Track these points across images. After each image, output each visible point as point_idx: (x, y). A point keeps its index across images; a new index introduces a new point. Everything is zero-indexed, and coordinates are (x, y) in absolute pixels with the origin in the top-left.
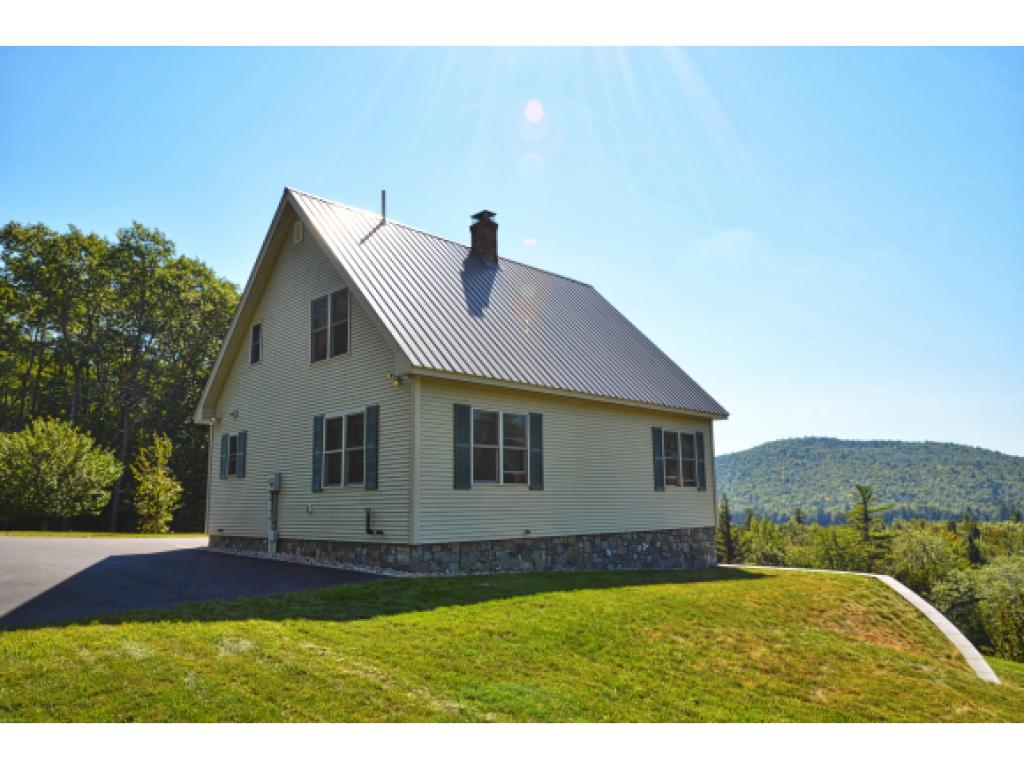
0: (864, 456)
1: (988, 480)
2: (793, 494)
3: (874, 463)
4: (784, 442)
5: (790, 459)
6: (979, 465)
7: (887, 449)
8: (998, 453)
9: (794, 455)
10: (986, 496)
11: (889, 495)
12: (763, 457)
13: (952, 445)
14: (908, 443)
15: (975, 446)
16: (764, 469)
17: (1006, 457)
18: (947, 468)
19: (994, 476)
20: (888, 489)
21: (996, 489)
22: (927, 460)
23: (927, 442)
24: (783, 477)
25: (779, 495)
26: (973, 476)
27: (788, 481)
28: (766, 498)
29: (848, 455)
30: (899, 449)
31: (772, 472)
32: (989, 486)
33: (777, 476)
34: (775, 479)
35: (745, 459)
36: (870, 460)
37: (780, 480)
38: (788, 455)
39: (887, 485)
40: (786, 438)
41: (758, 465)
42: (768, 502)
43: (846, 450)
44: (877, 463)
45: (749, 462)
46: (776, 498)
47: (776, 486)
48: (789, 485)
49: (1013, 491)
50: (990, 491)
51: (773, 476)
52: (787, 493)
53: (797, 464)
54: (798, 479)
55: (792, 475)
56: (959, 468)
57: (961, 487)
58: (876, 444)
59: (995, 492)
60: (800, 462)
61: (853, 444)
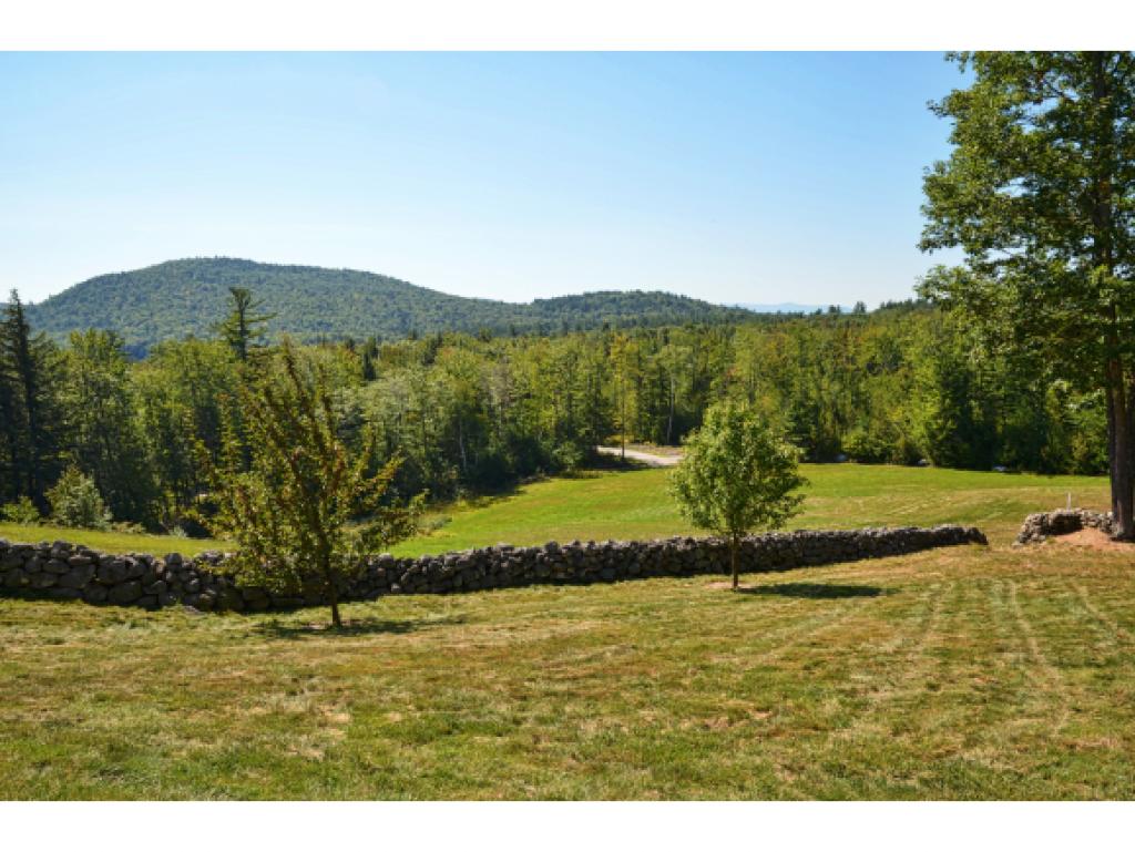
0: (282, 283)
1: (399, 310)
2: (201, 323)
3: (292, 289)
4: (190, 262)
5: (199, 283)
6: (391, 295)
7: (306, 276)
8: (407, 284)
9: (202, 278)
10: (395, 326)
11: (306, 324)
12: (163, 279)
13: (368, 273)
14: (326, 270)
15: (389, 275)
16: (165, 293)
17: (415, 288)
18: (363, 298)
19: (403, 306)
20: (305, 318)
21: (404, 317)
22: (345, 288)
23: (345, 270)
24: (188, 303)
25: (183, 324)
26: (386, 305)
27: (194, 308)
28: (167, 329)
29: (265, 280)
30: (318, 275)
31: (175, 297)
32: (399, 316)
33: (182, 302)
34: (180, 306)
35: (139, 280)
36: (289, 287)
37: (186, 307)
38: (194, 278)
39: (304, 314)
40: (193, 256)
41: (158, 288)
42: (170, 332)
43: (263, 275)
44: (295, 291)
45: (144, 285)
46: (181, 328)
47: (180, 314)
48: (196, 312)
49: (418, 321)
50: (399, 320)
51: (176, 302)
52: (193, 322)
53: (206, 289)
54: (206, 306)
55: (200, 301)
56: (374, 297)
57: (374, 316)
58: (294, 269)
59: (404, 321)
60: (208, 285)
61: (270, 268)
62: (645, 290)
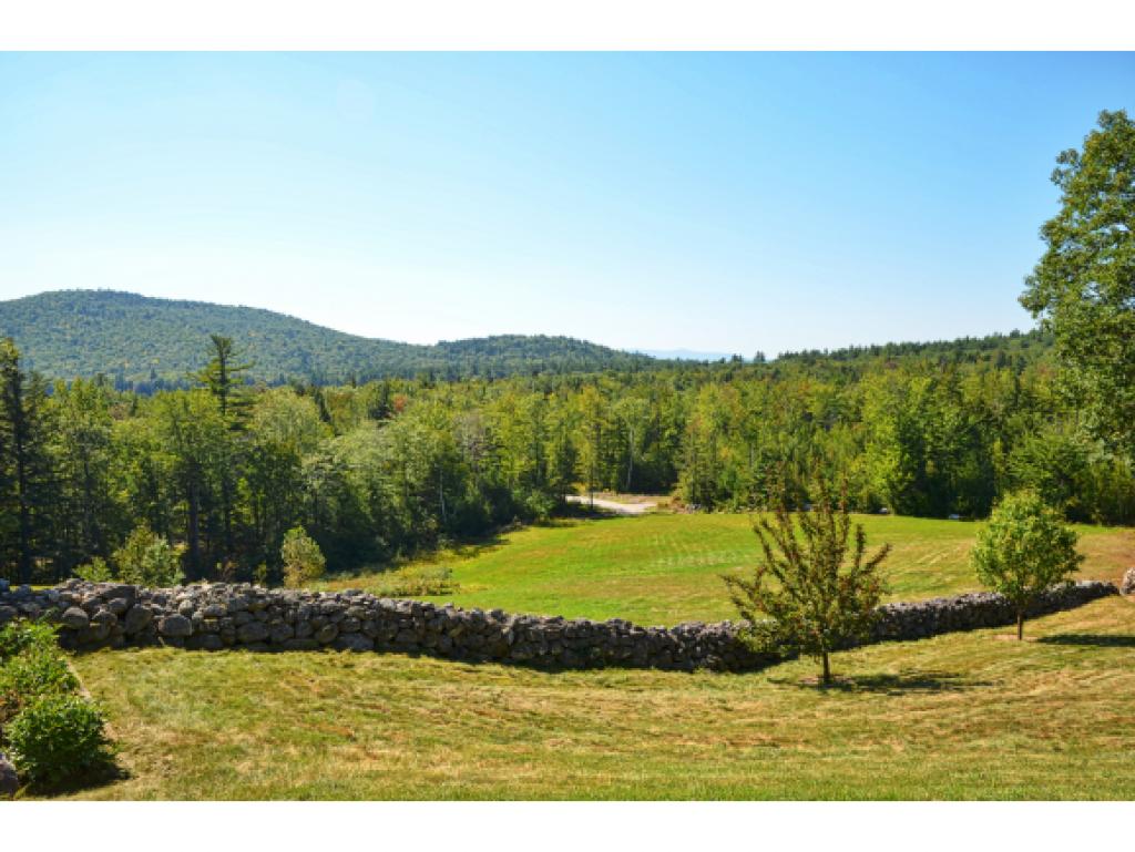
0: (173, 318)
1: (299, 349)
2: (83, 359)
3: (185, 325)
4: (69, 294)
5: (80, 316)
6: (290, 334)
7: (199, 312)
8: (307, 322)
9: (84, 311)
10: (296, 365)
11: (200, 362)
12: (39, 311)
13: (265, 311)
14: (220, 306)
15: (287, 314)
16: (41, 326)
17: (314, 327)
18: (261, 336)
19: (303, 344)
20: (199, 355)
21: (305, 357)
22: (241, 326)
23: (241, 307)
24: (68, 337)
25: (62, 360)
26: (285, 345)
27: (75, 342)
28: (45, 364)
29: (154, 315)
30: (211, 311)
31: (54, 330)
32: (299, 355)
33: (59, 336)
34: (58, 340)
35: (13, 311)
36: (179, 322)
37: (65, 341)
38: (75, 310)
39: (198, 351)
40: (73, 288)
41: (34, 320)
42: (47, 368)
43: (151, 310)
44: (187, 327)
45: (18, 316)
46: (59, 363)
47: (59, 348)
48: (78, 348)
49: (320, 360)
50: (299, 359)
51: (54, 336)
52: (74, 357)
53: (88, 323)
54: (88, 340)
55: (82, 335)
56: (272, 336)
57: (273, 355)
58: (186, 304)
59: (305, 361)
60: (91, 319)
61: (160, 302)
62: (549, 334)
